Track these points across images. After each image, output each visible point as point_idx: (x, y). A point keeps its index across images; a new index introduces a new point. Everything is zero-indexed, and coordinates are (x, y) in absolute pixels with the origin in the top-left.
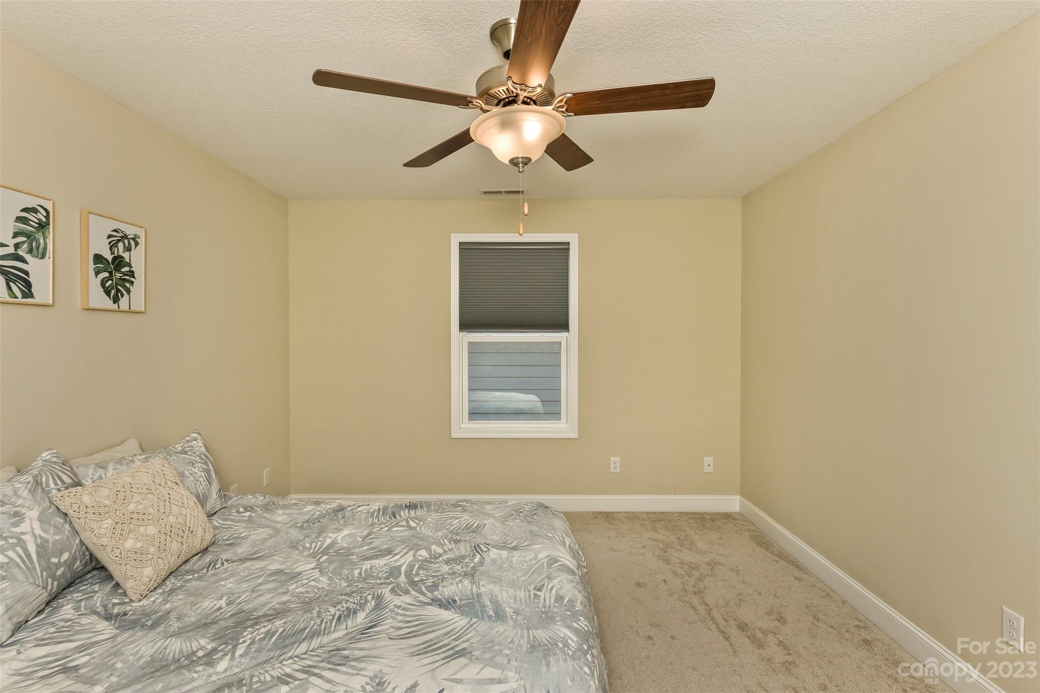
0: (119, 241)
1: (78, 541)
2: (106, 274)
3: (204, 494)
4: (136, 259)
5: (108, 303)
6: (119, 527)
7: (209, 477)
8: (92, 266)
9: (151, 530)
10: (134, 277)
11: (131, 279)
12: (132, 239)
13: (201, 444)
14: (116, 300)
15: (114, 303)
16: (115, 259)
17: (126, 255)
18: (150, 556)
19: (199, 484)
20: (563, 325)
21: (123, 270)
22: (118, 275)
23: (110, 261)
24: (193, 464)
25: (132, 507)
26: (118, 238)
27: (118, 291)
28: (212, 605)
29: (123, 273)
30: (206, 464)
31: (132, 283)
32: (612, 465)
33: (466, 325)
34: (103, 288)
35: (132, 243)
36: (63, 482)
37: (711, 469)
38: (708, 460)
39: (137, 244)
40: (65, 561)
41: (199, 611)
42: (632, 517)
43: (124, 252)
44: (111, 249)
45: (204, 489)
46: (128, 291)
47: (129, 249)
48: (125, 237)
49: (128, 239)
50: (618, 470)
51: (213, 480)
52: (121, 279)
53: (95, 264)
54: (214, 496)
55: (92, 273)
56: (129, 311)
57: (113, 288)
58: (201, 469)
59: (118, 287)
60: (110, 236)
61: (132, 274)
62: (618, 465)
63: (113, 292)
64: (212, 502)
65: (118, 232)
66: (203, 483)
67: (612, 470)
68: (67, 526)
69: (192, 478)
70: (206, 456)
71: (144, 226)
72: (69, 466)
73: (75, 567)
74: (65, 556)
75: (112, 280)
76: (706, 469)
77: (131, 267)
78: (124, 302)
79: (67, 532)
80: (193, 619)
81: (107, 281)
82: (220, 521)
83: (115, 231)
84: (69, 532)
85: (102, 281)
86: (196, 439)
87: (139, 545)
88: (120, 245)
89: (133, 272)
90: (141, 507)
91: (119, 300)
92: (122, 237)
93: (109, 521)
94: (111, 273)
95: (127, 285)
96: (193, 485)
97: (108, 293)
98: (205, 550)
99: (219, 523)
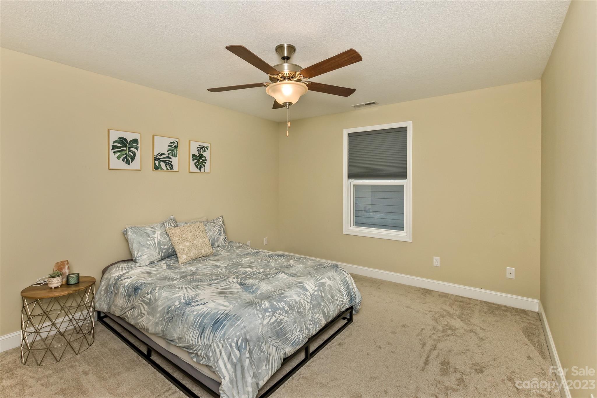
0: (201, 149)
1: (171, 243)
2: (196, 161)
3: (217, 238)
4: (207, 154)
5: (197, 170)
6: (179, 241)
7: (220, 233)
8: (191, 158)
9: (188, 244)
10: (206, 161)
11: (205, 161)
12: (206, 148)
13: (221, 221)
14: (200, 169)
15: (199, 170)
16: (199, 155)
17: (204, 154)
18: (186, 252)
19: (215, 234)
20: (404, 176)
21: (202, 159)
22: (201, 161)
23: (198, 156)
24: (215, 227)
25: (184, 236)
26: (201, 148)
27: (201, 166)
28: (191, 269)
29: (202, 160)
30: (220, 228)
31: (206, 163)
32: (435, 262)
33: (351, 176)
34: (195, 165)
35: (206, 149)
36: (171, 225)
37: (512, 276)
38: (510, 269)
39: (207, 149)
40: (166, 248)
41: (186, 269)
42: (444, 296)
43: (203, 152)
44: (198, 152)
45: (217, 236)
46: (204, 166)
47: (205, 151)
48: (203, 147)
49: (204, 148)
50: (439, 265)
51: (222, 234)
52: (201, 162)
53: (192, 157)
54: (221, 239)
55: (191, 160)
56: (205, 172)
57: (199, 165)
58: (217, 229)
59: (201, 165)
60: (198, 148)
61: (205, 160)
62: (439, 262)
63: (199, 166)
64: (220, 242)
65: (201, 146)
66: (217, 234)
67: (435, 264)
68: (168, 238)
69: (213, 232)
70: (221, 225)
71: (210, 143)
72: (175, 222)
73: (170, 251)
74: (166, 247)
75: (199, 162)
76: (508, 276)
77: (205, 157)
78: (203, 170)
79: (167, 240)
80: (183, 271)
81: (197, 163)
82: (221, 249)
83: (200, 146)
84: (168, 240)
85: (195, 163)
86: (220, 219)
87: (183, 247)
88: (202, 150)
89: (206, 159)
90: (187, 236)
91: (201, 169)
92: (202, 147)
93: (177, 239)
94: (198, 160)
95: (204, 164)
96: (213, 234)
97: (197, 167)
98: (207, 256)
99: (220, 249)
